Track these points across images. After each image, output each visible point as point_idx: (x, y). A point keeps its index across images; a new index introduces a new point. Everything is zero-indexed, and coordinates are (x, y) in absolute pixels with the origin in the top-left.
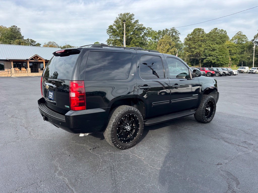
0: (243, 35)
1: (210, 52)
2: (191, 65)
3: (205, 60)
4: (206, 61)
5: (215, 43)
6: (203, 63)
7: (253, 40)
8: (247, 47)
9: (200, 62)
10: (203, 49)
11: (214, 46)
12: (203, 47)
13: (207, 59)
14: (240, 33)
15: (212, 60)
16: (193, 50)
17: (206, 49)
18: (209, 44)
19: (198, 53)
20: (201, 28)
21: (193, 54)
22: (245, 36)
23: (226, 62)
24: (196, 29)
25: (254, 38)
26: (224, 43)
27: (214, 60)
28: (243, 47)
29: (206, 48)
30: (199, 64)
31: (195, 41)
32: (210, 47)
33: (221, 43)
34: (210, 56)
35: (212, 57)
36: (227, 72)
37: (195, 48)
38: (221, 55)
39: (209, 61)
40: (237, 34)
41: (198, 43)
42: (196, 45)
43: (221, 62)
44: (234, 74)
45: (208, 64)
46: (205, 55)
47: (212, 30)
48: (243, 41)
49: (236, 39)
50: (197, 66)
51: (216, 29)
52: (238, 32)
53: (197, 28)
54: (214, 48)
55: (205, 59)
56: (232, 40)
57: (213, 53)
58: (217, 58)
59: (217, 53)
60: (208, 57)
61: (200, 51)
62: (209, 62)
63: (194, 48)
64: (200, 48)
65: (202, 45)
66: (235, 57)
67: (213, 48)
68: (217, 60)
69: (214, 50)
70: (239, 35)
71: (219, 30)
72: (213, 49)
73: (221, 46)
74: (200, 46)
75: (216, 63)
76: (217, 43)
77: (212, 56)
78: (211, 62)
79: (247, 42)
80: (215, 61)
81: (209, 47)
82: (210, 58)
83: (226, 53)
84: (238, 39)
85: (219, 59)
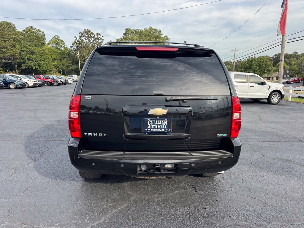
0: (60, 40)
1: (29, 55)
2: (2, 70)
3: (22, 65)
4: (25, 67)
5: (33, 45)
6: (20, 69)
7: (72, 47)
8: (66, 54)
9: (16, 67)
10: (18, 51)
11: (33, 48)
12: (18, 48)
13: (26, 64)
14: (56, 37)
15: (33, 66)
16: (4, 50)
17: (23, 51)
18: (26, 46)
19: (12, 55)
20: (12, 23)
21: (4, 57)
22: (63, 41)
23: (50, 69)
24: (3, 22)
25: (73, 45)
26: (43, 46)
27: (35, 65)
28: (63, 53)
29: (23, 49)
30: (16, 70)
31: (4, 38)
32: (28, 49)
33: (40, 46)
34: (29, 60)
35: (32, 62)
36: (63, 81)
37: (6, 48)
38: (43, 61)
39: (29, 66)
40: (54, 37)
41: (10, 42)
42: (7, 44)
43: (45, 69)
44: (69, 82)
45: (27, 71)
46: (23, 59)
47: (26, 28)
48: (61, 46)
49: (53, 42)
50: (12, 72)
51: (32, 27)
52: (55, 35)
53: (6, 21)
54: (33, 51)
55: (23, 63)
56: (50, 44)
57: (32, 57)
58: (38, 63)
59: (37, 57)
60: (27, 62)
61: (15, 53)
62: (30, 68)
63: (4, 48)
64: (14, 50)
65: (17, 46)
66: (57, 64)
67: (31, 51)
68: (38, 66)
69: (33, 53)
70: (56, 39)
71: (36, 29)
72: (31, 53)
73: (41, 49)
74: (14, 46)
75: (38, 70)
76: (36, 46)
77: (31, 60)
78: (32, 68)
79: (66, 48)
80: (36, 68)
81: (26, 49)
82: (29, 63)
83: (48, 59)
84: (56, 43)
85: (42, 65)
